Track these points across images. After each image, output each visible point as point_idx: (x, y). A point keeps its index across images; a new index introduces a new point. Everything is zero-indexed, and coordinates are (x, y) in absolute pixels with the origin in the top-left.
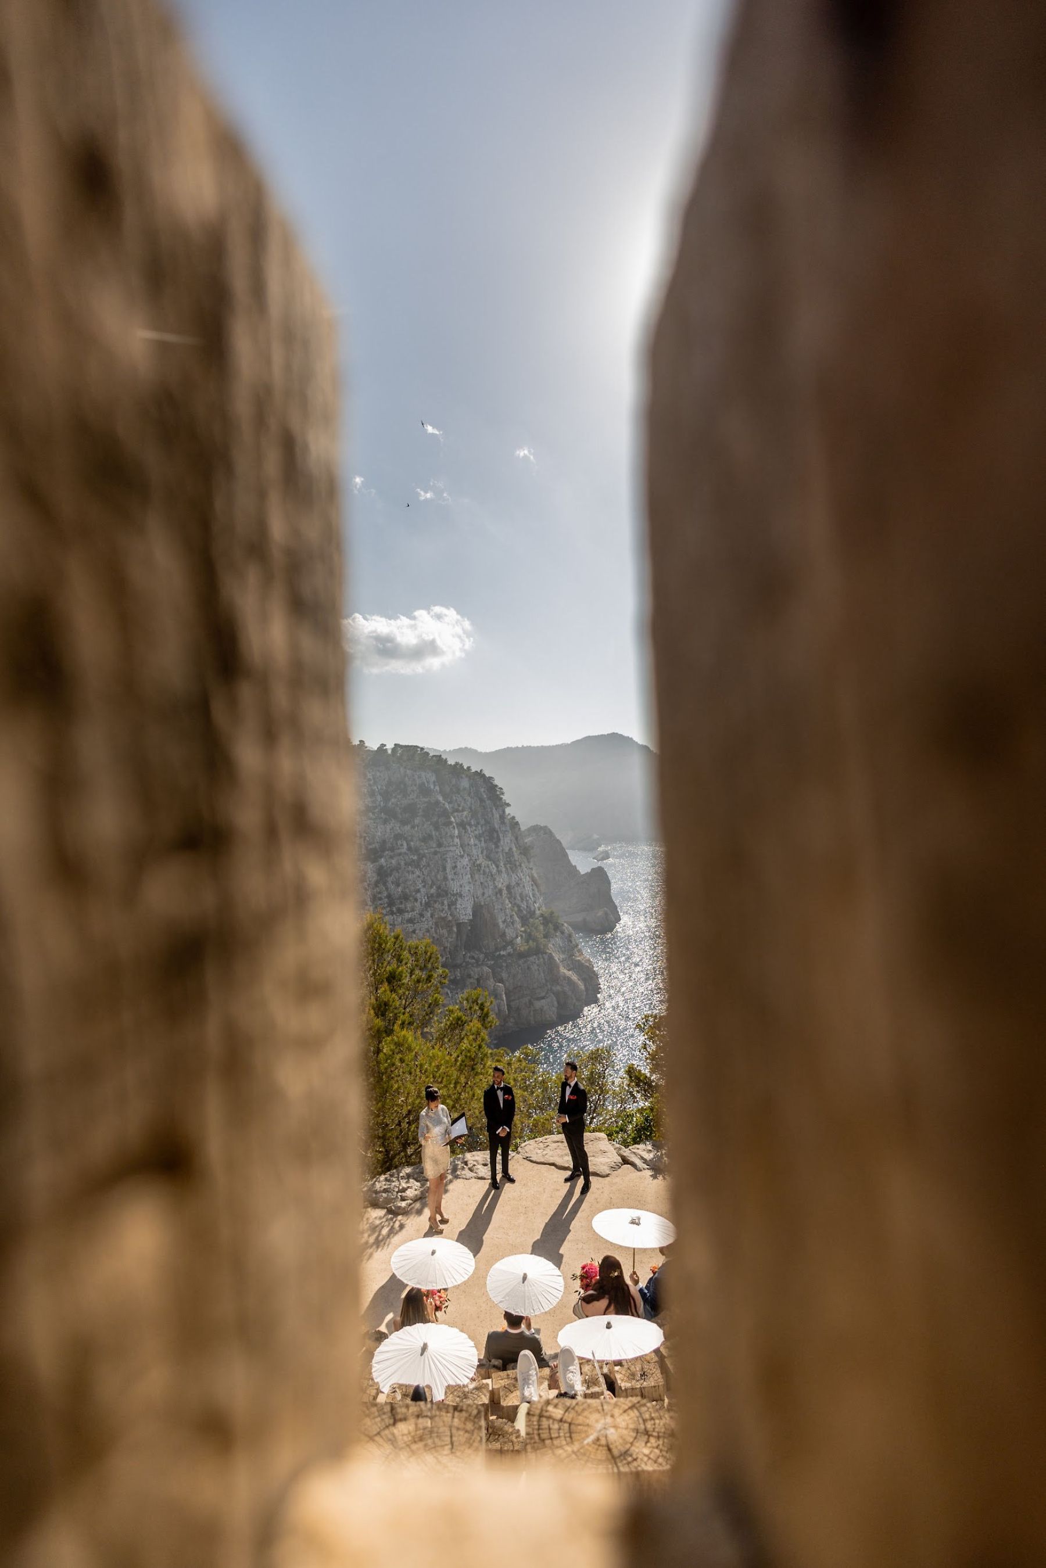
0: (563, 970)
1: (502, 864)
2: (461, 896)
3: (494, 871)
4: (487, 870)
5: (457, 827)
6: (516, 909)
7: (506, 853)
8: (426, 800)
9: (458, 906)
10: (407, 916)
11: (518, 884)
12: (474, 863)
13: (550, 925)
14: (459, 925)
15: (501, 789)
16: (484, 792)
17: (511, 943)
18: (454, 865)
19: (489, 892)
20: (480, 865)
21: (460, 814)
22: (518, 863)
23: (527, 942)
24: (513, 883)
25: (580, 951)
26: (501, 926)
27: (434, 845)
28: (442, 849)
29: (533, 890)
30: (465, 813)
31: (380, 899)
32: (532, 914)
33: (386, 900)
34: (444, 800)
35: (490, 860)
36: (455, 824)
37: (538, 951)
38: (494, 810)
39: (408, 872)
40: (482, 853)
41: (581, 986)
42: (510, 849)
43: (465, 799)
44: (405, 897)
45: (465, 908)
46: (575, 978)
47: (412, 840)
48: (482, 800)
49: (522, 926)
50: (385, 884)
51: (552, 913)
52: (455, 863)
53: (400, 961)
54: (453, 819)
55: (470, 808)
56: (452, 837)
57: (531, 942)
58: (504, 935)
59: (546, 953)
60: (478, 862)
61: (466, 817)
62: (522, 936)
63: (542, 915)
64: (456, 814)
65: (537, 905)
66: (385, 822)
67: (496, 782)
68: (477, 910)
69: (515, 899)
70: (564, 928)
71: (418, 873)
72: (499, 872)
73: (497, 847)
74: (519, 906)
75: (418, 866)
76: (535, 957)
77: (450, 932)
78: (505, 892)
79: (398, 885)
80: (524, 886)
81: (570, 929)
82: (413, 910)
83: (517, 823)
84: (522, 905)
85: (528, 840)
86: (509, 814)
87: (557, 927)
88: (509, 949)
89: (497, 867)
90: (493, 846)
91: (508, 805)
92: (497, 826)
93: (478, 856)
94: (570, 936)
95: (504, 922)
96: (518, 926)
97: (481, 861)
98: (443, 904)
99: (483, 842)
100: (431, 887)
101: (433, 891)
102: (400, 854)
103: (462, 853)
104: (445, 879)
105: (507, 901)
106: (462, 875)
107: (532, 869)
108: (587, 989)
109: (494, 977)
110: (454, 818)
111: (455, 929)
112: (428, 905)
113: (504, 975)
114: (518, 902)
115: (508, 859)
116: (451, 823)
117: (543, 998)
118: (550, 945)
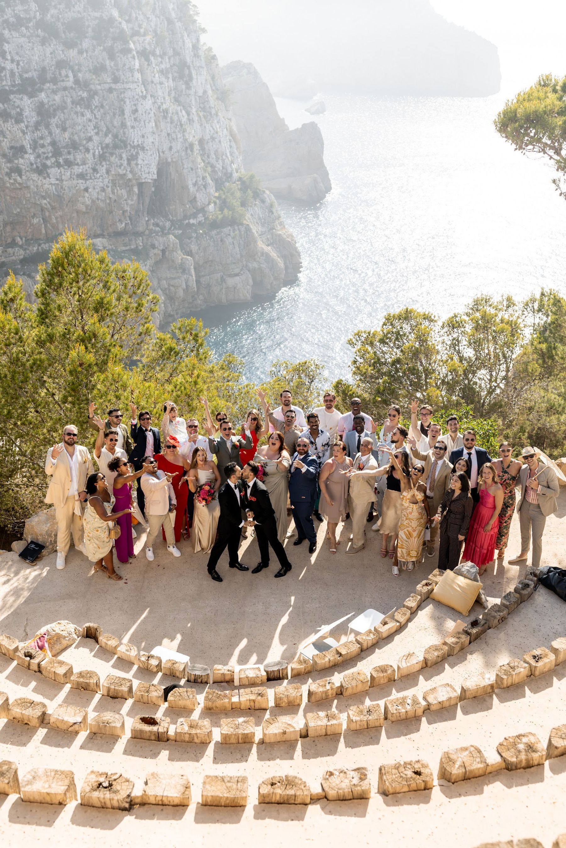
0: (262, 245)
1: (194, 111)
2: (143, 149)
3: (184, 119)
4: (175, 118)
5: (138, 57)
6: (209, 169)
7: (200, 96)
8: (97, 14)
9: (140, 162)
10: (77, 170)
11: (213, 138)
12: (159, 107)
13: (249, 191)
14: (141, 185)
17: (203, 210)
18: (134, 108)
19: (178, 146)
20: (166, 111)
21: (141, 39)
22: (213, 111)
23: (221, 210)
24: (207, 137)
25: (281, 224)
26: (192, 189)
27: (109, 80)
28: (119, 86)
29: (231, 147)
30: (148, 38)
31: (43, 146)
32: (229, 176)
33: (50, 148)
34: (121, 16)
35: (180, 105)
36: (135, 53)
37: (234, 221)
38: (186, 37)
39: (76, 113)
40: (169, 94)
41: (281, 265)
42: (205, 92)
43: (147, 18)
44: (74, 146)
45: (148, 165)
46: (274, 254)
47: (80, 71)
48: (171, 22)
49: (216, 191)
50: (47, 126)
51: (252, 177)
52: (135, 105)
54: (132, 45)
55: (155, 31)
56: (131, 70)
57: (225, 210)
58: (194, 200)
59: (242, 224)
60: (164, 107)
61: (149, 44)
62: (215, 203)
63: (240, 179)
64: (136, 38)
65: (234, 166)
66: (43, 42)
68: (163, 167)
69: (208, 157)
70: (265, 196)
71: (88, 115)
72: (190, 121)
73: (189, 88)
74: (213, 166)
75: (88, 107)
76: (229, 228)
77: (130, 192)
78: (197, 147)
79: (64, 130)
80: (220, 141)
81: (272, 197)
82: (84, 163)
83: (214, 57)
84: (217, 165)
85: (227, 81)
86: (204, 43)
87: (257, 195)
88: (200, 218)
89: (188, 114)
90: (184, 87)
91: (204, 31)
92: (188, 60)
93: (164, 98)
94: (272, 206)
95: (195, 184)
96: (212, 190)
97: (168, 104)
98: (121, 158)
99: (170, 80)
100: (106, 135)
101: (108, 140)
102: (65, 89)
103: (145, 92)
104: (123, 125)
105: (199, 160)
106: (144, 121)
107: (230, 120)
108: (286, 269)
109: (182, 248)
110: (134, 43)
111: (136, 190)
112: (102, 157)
113: (194, 247)
114: (213, 160)
115: (202, 105)
116: (129, 51)
117: (237, 275)
118: (248, 216)
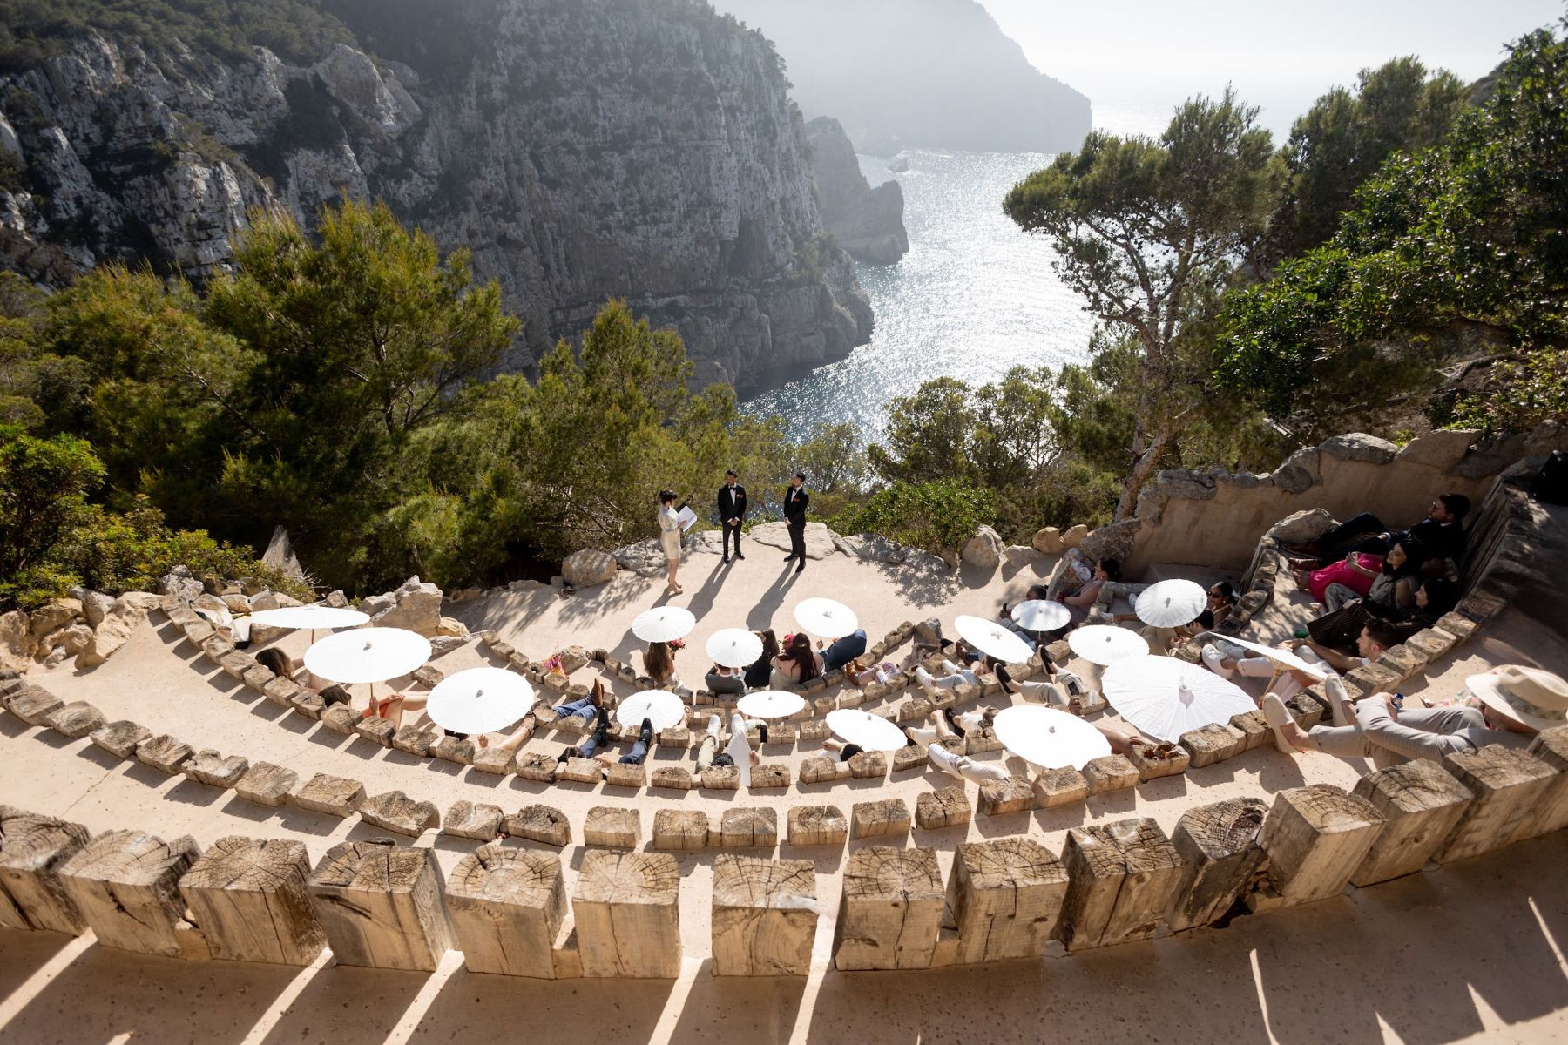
0: (836, 305)
1: (777, 169)
2: (726, 207)
3: (767, 178)
4: (759, 176)
5: (725, 113)
6: (789, 228)
7: (783, 154)
8: (687, 69)
9: (722, 220)
10: (664, 227)
11: (794, 197)
12: (743, 165)
13: (827, 251)
14: (723, 244)
15: (782, 60)
16: (761, 63)
17: (781, 269)
18: (719, 165)
19: (760, 204)
20: (750, 169)
21: (728, 95)
22: (796, 170)
23: (799, 269)
24: (789, 196)
25: (857, 284)
26: (772, 248)
27: (696, 137)
28: (706, 143)
29: (811, 206)
30: (735, 94)
31: (631, 203)
32: (807, 234)
33: (638, 206)
34: (709, 71)
35: (763, 163)
36: (722, 109)
37: (811, 281)
38: (772, 92)
39: (664, 170)
40: (754, 152)
41: (855, 325)
42: (789, 149)
43: (735, 74)
44: (661, 203)
45: (731, 223)
46: (848, 314)
47: (668, 128)
48: (758, 76)
49: (795, 250)
50: (636, 184)
51: (831, 236)
52: (720, 162)
53: (645, 353)
54: (719, 101)
55: (742, 87)
56: (718, 127)
57: (803, 270)
58: (774, 258)
59: (819, 284)
60: (748, 164)
61: (736, 99)
62: (793, 262)
63: (819, 238)
64: (723, 94)
65: (814, 226)
66: (635, 98)
67: (778, 50)
68: (744, 225)
69: (789, 216)
70: (843, 256)
71: (675, 173)
72: (773, 179)
73: (773, 145)
74: (793, 225)
75: (675, 164)
76: (806, 287)
77: (712, 250)
78: (778, 206)
79: (652, 187)
80: (801, 200)
81: (850, 257)
82: (670, 221)
83: (799, 113)
84: (797, 225)
85: (811, 137)
86: (790, 99)
87: (835, 254)
88: (778, 277)
89: (771, 171)
90: (768, 144)
91: (790, 85)
92: (773, 116)
93: (748, 156)
94: (848, 266)
95: (775, 243)
96: (790, 249)
97: (752, 162)
98: (705, 216)
99: (755, 137)
100: (691, 194)
101: (693, 198)
102: (654, 146)
103: (730, 150)
104: (708, 183)
105: (780, 218)
106: (728, 179)
107: (812, 178)
108: (859, 329)
109: (760, 307)
110: (721, 99)
111: (718, 248)
112: (687, 215)
113: (771, 306)
114: (793, 220)
115: (785, 163)
116: (717, 106)
117: (811, 334)
118: (825, 275)
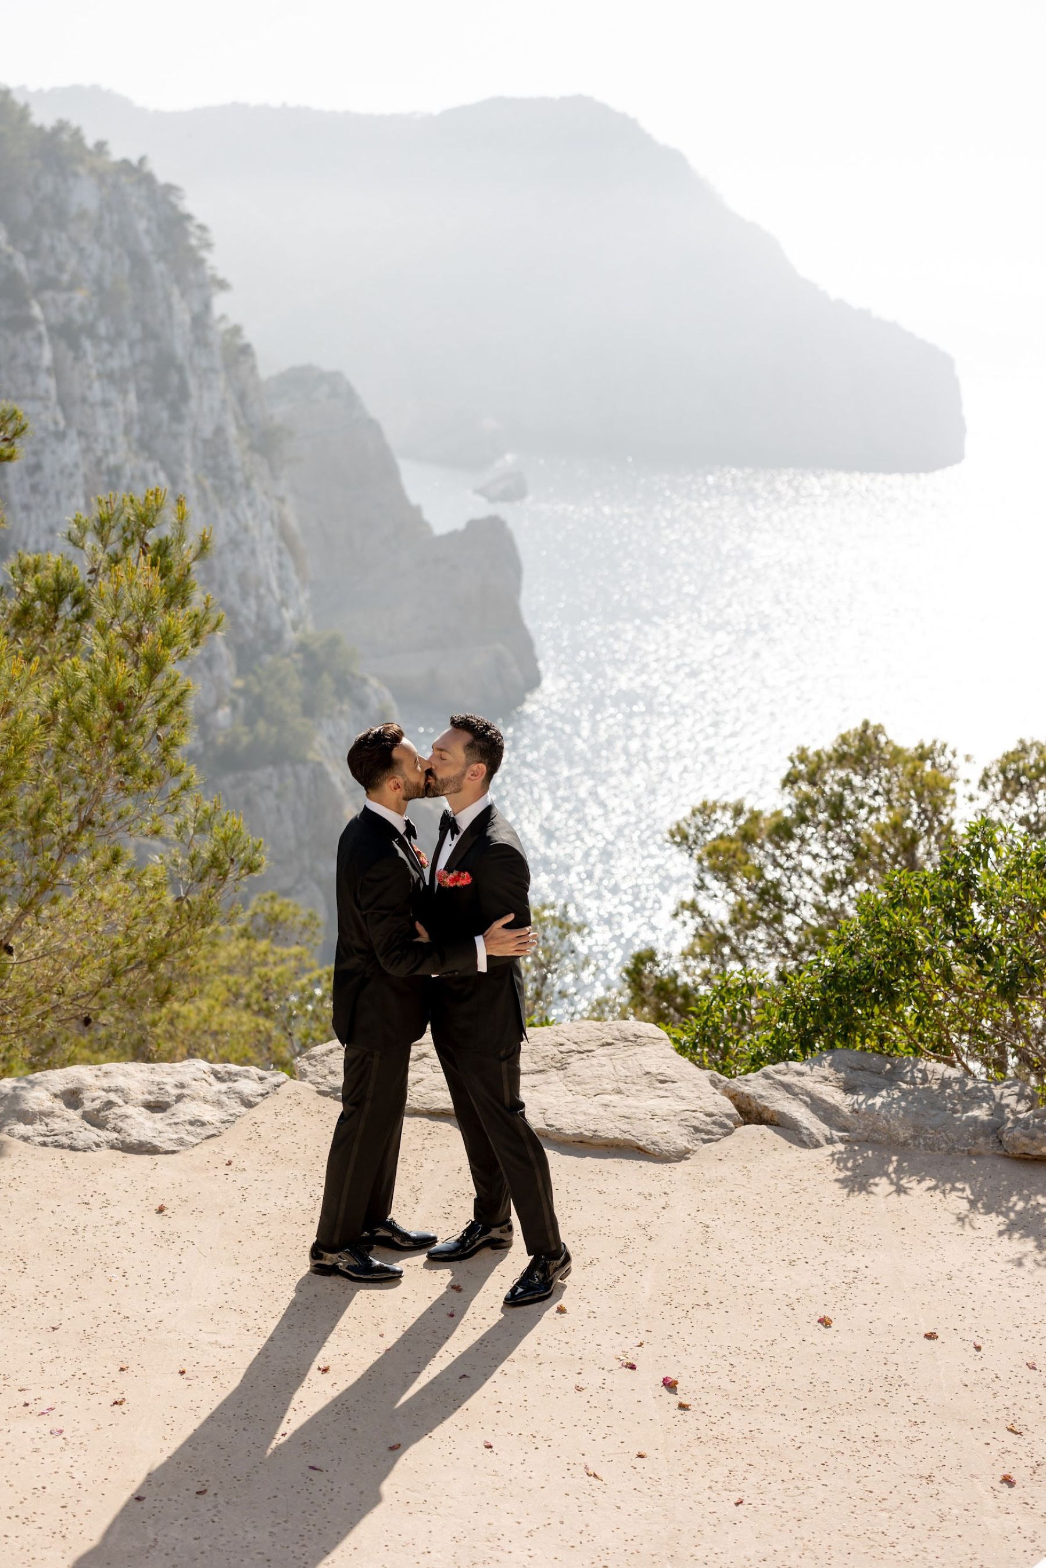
1: (188, 473)
5: (51, 340)
7: (205, 441)
11: (235, 544)
12: (99, 462)
13: (326, 679)
15: (202, 228)
16: (148, 232)
18: (32, 460)
20: (115, 472)
21: (62, 297)
22: (239, 478)
23: (252, 724)
29: (281, 566)
30: (82, 297)
32: (273, 639)
35: (151, 458)
36: (42, 328)
38: (175, 297)
40: (127, 431)
42: (219, 430)
43: (81, 250)
48: (138, 261)
49: (238, 675)
51: (334, 643)
52: (35, 453)
54: (36, 311)
55: (98, 281)
56: (31, 369)
57: (261, 726)
59: (304, 761)
60: (112, 460)
61: (82, 309)
62: (234, 706)
63: (305, 647)
65: (288, 615)
67: (189, 205)
69: (221, 588)
70: (368, 691)
73: (177, 417)
76: (270, 769)
80: (253, 552)
81: (387, 695)
83: (246, 350)
84: (245, 611)
85: (280, 411)
86: (223, 317)
87: (347, 687)
89: (173, 480)
90: (165, 415)
91: (222, 285)
92: (180, 351)
93: (113, 440)
96: (222, 670)
99: (132, 397)
103: (62, 424)
106: (58, 494)
107: (282, 500)
110: (43, 306)
115: (210, 463)
116: (30, 322)
118: (321, 739)
